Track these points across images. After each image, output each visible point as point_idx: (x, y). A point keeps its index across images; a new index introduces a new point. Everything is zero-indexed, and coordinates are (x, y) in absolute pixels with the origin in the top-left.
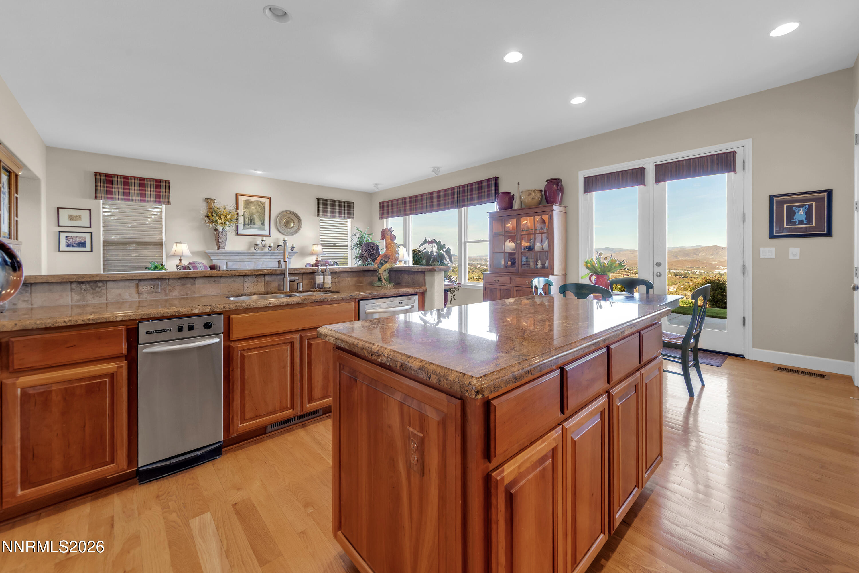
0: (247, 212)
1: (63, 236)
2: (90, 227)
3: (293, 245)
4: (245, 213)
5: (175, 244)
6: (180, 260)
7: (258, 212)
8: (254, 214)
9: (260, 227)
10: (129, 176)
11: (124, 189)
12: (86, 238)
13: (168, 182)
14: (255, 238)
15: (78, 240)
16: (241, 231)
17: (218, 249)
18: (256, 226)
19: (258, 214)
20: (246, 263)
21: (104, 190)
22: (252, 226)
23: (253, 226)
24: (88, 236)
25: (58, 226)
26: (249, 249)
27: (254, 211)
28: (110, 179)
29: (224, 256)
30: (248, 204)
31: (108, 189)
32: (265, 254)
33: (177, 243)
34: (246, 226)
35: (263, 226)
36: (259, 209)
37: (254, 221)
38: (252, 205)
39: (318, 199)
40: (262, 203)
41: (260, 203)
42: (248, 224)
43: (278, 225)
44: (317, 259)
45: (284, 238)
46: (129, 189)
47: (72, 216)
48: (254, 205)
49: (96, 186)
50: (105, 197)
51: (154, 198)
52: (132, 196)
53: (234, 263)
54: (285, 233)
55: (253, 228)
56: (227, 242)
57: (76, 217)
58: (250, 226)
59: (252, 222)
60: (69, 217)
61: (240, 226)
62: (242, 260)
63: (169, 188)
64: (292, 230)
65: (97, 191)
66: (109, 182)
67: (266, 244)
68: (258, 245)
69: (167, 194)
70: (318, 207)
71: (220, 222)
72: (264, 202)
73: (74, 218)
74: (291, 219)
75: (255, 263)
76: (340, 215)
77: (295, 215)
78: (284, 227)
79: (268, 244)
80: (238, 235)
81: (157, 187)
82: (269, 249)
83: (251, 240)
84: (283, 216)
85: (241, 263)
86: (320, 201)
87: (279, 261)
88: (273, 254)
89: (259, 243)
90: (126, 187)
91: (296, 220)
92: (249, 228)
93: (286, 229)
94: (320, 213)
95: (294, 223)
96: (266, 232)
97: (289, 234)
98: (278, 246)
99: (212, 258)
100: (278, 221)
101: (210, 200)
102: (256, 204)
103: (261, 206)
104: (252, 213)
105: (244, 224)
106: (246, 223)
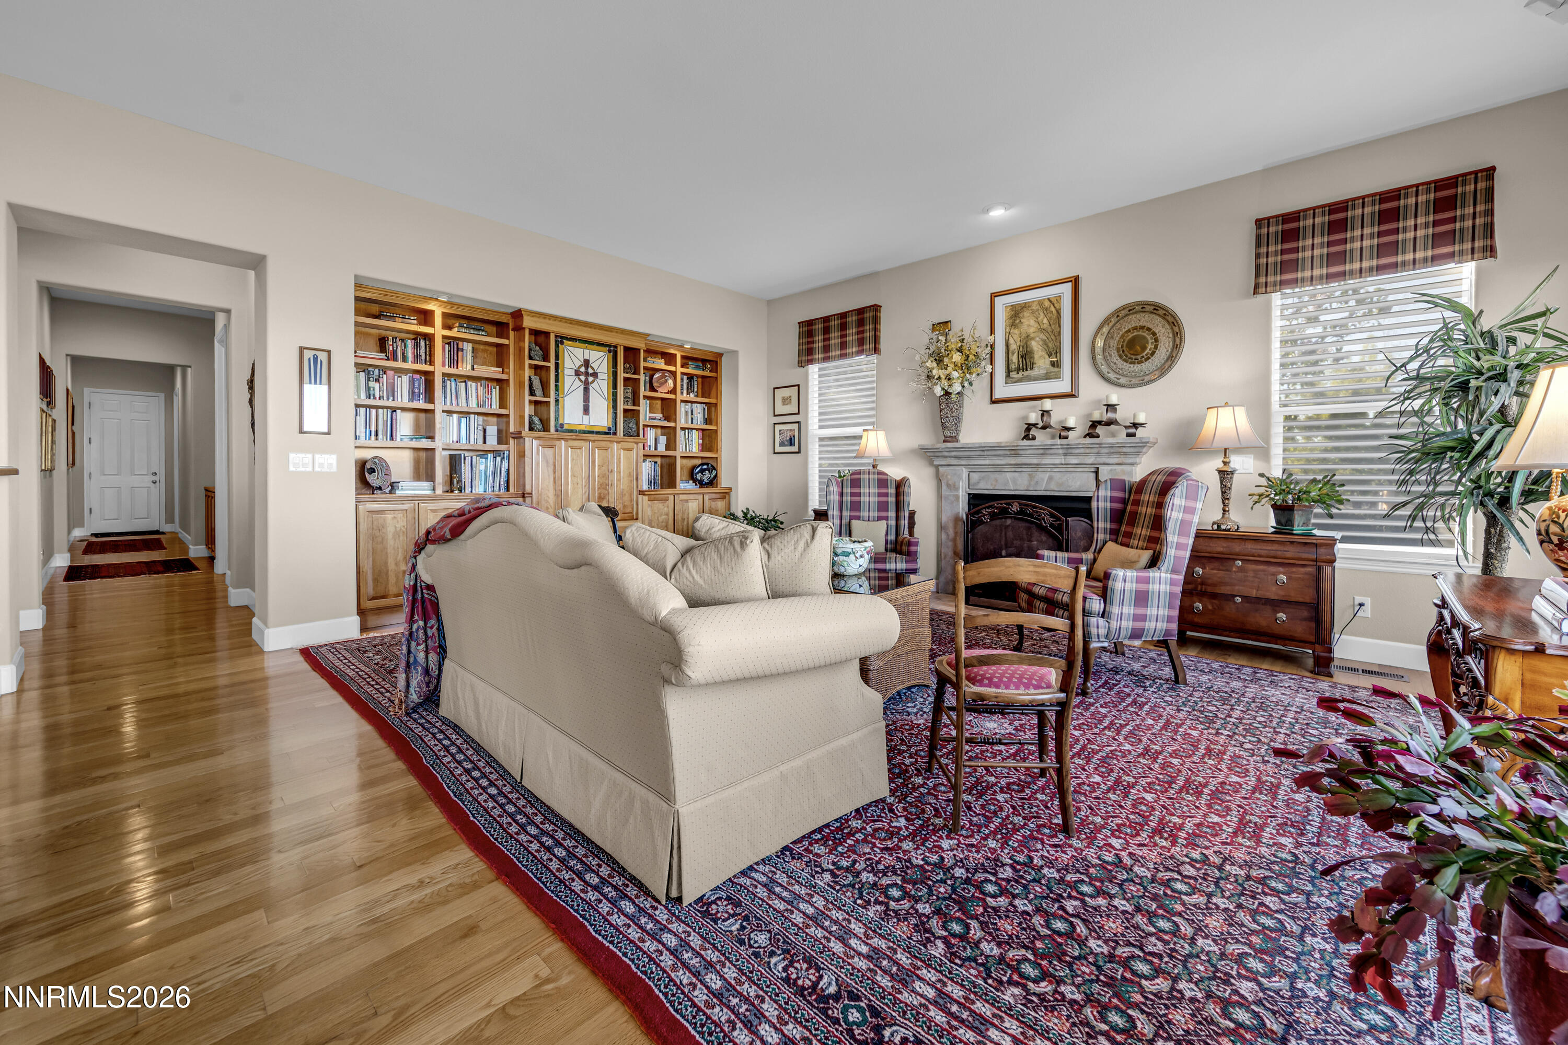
0: (1016, 337)
1: (777, 430)
2: (800, 413)
4: (1011, 341)
7: (1042, 330)
8: (1033, 339)
9: (1047, 373)
10: (829, 316)
11: (824, 340)
13: (874, 308)
14: (1034, 407)
15: (788, 434)
16: (1001, 390)
18: (1035, 372)
19: (1043, 336)
20: (1009, 475)
21: (807, 350)
22: (1026, 373)
23: (1029, 372)
24: (796, 429)
25: (774, 415)
27: (1032, 330)
28: (812, 327)
29: (956, 457)
30: (1016, 313)
31: (808, 347)
32: (1046, 450)
34: (1013, 374)
35: (1056, 369)
36: (1045, 321)
37: (1032, 358)
38: (1027, 314)
39: (1257, 226)
40: (1054, 301)
41: (1047, 304)
42: (1018, 370)
43: (1099, 357)
44: (1225, 463)
45: (1114, 399)
46: (830, 338)
47: (784, 398)
48: (1033, 312)
49: (799, 343)
50: (806, 361)
51: (856, 346)
53: (983, 474)
54: (1123, 380)
55: (1029, 379)
57: (787, 399)
58: (1021, 373)
59: (1028, 361)
60: (782, 401)
61: (1000, 376)
62: (998, 469)
63: (876, 320)
64: (1146, 366)
65: (800, 353)
66: (810, 334)
67: (1054, 420)
68: (1035, 425)
69: (872, 333)
70: (1258, 256)
71: (942, 373)
72: (1059, 298)
73: (786, 401)
74: (1149, 329)
75: (1031, 477)
76: (1384, 261)
77: (1161, 312)
78: (1120, 362)
79: (1061, 422)
80: (994, 402)
81: (861, 323)
82: (1063, 434)
83: (1022, 413)
84: (1118, 325)
85: (997, 475)
86: (1264, 231)
87: (1097, 473)
88: (1068, 450)
89: (1037, 419)
90: (827, 336)
91: (1163, 330)
92: (1020, 380)
93: (1128, 365)
94: (1262, 280)
95: (1156, 340)
96: (1063, 386)
97: (1135, 381)
98: (1094, 424)
99: (936, 463)
100: (1100, 343)
101: (943, 326)
102: (1038, 307)
103: (1052, 309)
104: (1028, 338)
105: (1008, 371)
106: (1013, 367)
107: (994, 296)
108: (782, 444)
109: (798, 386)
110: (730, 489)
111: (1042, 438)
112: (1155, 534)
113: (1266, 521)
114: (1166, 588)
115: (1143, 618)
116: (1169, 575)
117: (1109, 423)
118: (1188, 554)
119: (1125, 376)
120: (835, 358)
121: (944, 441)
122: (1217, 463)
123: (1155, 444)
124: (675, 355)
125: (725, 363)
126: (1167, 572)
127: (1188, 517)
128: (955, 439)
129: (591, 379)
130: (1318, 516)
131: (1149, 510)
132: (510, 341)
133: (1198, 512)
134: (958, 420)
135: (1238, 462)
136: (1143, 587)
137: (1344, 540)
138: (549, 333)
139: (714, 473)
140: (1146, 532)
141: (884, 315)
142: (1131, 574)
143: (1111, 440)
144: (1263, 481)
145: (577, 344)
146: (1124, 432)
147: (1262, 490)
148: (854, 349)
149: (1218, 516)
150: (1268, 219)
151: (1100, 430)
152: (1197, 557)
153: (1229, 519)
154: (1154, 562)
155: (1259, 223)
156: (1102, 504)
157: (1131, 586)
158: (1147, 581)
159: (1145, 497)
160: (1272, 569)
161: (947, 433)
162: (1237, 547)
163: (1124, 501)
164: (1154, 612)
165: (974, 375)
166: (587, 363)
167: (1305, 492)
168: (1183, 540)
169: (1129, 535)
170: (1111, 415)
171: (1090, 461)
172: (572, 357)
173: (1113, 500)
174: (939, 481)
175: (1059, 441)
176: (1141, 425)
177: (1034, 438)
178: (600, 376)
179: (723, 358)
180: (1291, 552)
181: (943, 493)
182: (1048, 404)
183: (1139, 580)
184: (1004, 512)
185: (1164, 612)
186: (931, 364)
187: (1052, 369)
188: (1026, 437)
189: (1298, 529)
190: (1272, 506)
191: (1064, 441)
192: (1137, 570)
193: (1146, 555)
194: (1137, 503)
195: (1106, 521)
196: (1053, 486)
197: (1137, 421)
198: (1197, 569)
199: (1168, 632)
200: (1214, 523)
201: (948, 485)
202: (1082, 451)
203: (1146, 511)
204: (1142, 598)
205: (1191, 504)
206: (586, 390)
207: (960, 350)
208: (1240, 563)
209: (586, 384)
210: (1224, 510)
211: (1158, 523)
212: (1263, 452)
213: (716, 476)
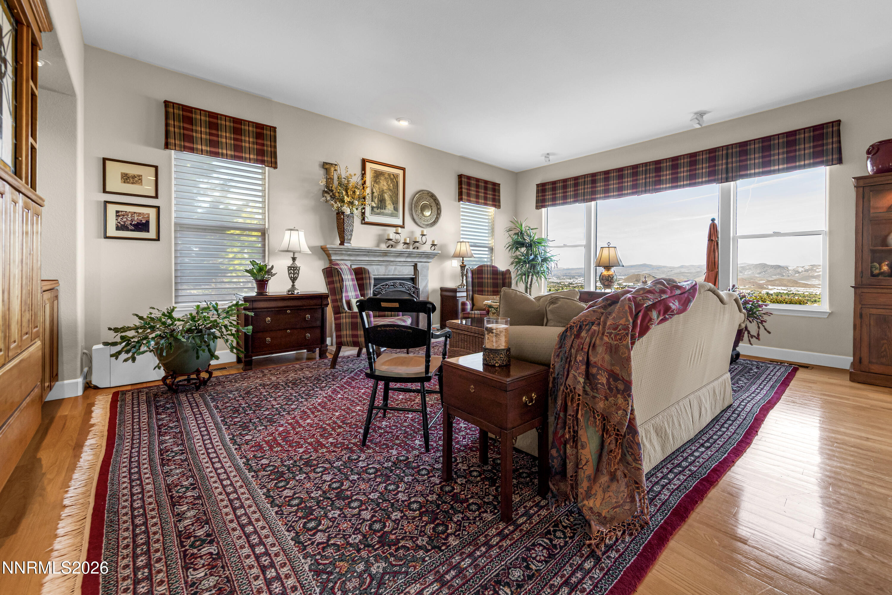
0: (376, 189)
1: (112, 210)
2: (156, 197)
3: (433, 241)
4: (374, 191)
5: (288, 232)
6: (294, 259)
7: (390, 190)
8: (385, 193)
9: (392, 213)
10: (218, 114)
11: (210, 134)
12: (149, 214)
13: (274, 129)
14: (385, 230)
15: (136, 218)
16: (370, 218)
17: (342, 243)
18: (386, 211)
19: (390, 192)
21: (180, 134)
22: (382, 211)
24: (152, 213)
25: (104, 191)
26: (378, 246)
27: (385, 188)
28: (189, 114)
30: (377, 175)
31: (186, 132)
33: (291, 230)
34: (375, 210)
35: (396, 212)
36: (391, 185)
37: (385, 203)
38: (382, 178)
39: (460, 177)
41: (392, 177)
45: (422, 232)
46: (218, 136)
47: (126, 175)
48: (385, 178)
49: (167, 125)
50: (180, 146)
51: (254, 155)
52: (222, 149)
55: (383, 214)
56: (353, 234)
57: (134, 177)
58: (379, 210)
59: (383, 204)
60: (122, 178)
61: (368, 210)
83: (381, 232)
92: (378, 214)
102: (388, 176)
103: (394, 180)
104: (383, 191)
105: (373, 207)
106: (375, 205)
187: (394, 212)
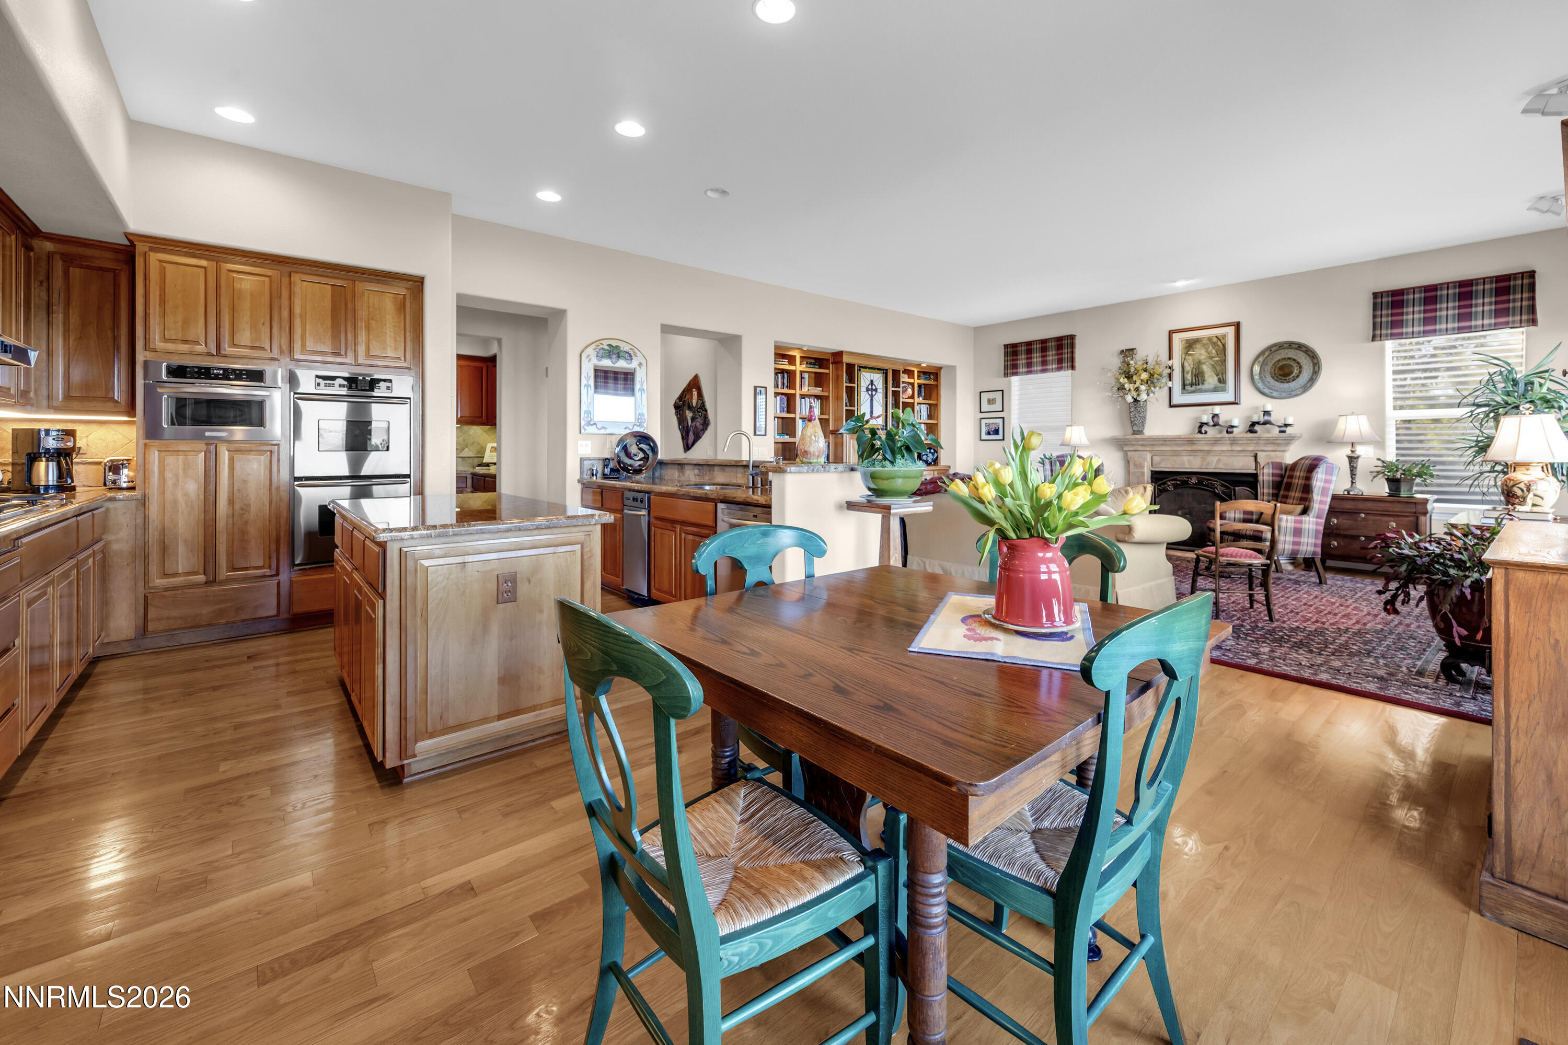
0: (1189, 362)
9: (1215, 388)
20: (1185, 458)
23: (1200, 387)
29: (1142, 445)
32: (1216, 441)
40: (1220, 338)
42: (1192, 385)
44: (1352, 451)
48: (1204, 345)
53: (1164, 457)
54: (1275, 394)
62: (1177, 454)
63: (1072, 346)
64: (1293, 385)
65: (1006, 367)
66: (1015, 353)
67: (1222, 421)
68: (1206, 424)
69: (1070, 355)
70: (1374, 317)
71: (1132, 386)
72: (1224, 336)
73: (991, 402)
74: (1294, 360)
75: (1203, 459)
76: (1463, 324)
77: (1304, 349)
78: (1273, 382)
79: (1227, 422)
80: (1171, 406)
81: (1060, 347)
82: (1229, 430)
84: (1271, 357)
85: (1175, 458)
86: (1379, 300)
87: (1256, 457)
88: (1234, 442)
89: (1208, 419)
90: (1029, 356)
91: (1305, 361)
93: (1279, 384)
94: (1378, 332)
95: (1300, 367)
96: (1229, 396)
97: (1283, 394)
98: (1254, 424)
99: (1125, 449)
100: (1257, 368)
101: (1128, 353)
102: (1208, 342)
103: (1219, 343)
104: (1200, 362)
105: (1184, 386)
106: (1187, 382)
107: (1171, 333)
108: (989, 433)
109: (1002, 391)
110: (949, 467)
111: (1212, 432)
112: (1305, 496)
113: (1382, 489)
114: (1313, 527)
115: (1299, 544)
116: (1315, 520)
117: (1265, 423)
118: (1327, 507)
119: (1277, 391)
120: (1037, 372)
121: (1133, 434)
122: (1347, 451)
123: (1300, 437)
124: (913, 371)
125: (943, 376)
126: (1313, 517)
127: (1327, 485)
128: (1140, 432)
129: (874, 393)
130: (1418, 485)
131: (1300, 481)
132: (830, 371)
133: (1333, 483)
134: (1144, 418)
135: (1360, 450)
136: (1298, 525)
137: (1437, 501)
138: (854, 365)
139: (936, 455)
140: (1298, 495)
141: (1078, 342)
142: (1291, 518)
143: (1267, 435)
144: (1380, 463)
145: (867, 370)
146: (1278, 429)
147: (1379, 469)
148: (1054, 366)
149: (1348, 486)
150: (1382, 293)
151: (1257, 428)
152: (1332, 512)
153: (1356, 488)
154: (1305, 512)
155: (1375, 295)
156: (1266, 476)
157: (1291, 525)
158: (1301, 522)
159: (1297, 473)
160: (1386, 519)
161: (1135, 428)
162: (1361, 505)
163: (1282, 476)
164: (1306, 540)
165: (1157, 388)
166: (872, 382)
167: (1408, 470)
168: (1324, 499)
169: (1286, 497)
170: (1267, 418)
171: (1251, 448)
172: (866, 378)
173: (1273, 475)
174: (1128, 462)
175: (1227, 435)
176: (1289, 425)
177: (1206, 432)
178: (878, 390)
179: (942, 371)
180: (1398, 508)
181: (1131, 470)
182: (1217, 410)
183: (1296, 522)
184: (1185, 483)
185: (1312, 540)
186: (1123, 380)
188: (1200, 432)
189: (1403, 494)
190: (1386, 479)
191: (1230, 435)
192: (1295, 516)
193: (1300, 508)
194: (1291, 477)
195: (1269, 488)
196: (1221, 466)
197: (1287, 423)
198: (1333, 519)
199: (1314, 553)
200: (1345, 490)
201: (1135, 465)
202: (1245, 442)
203: (1298, 482)
204: (1298, 532)
205: (1328, 477)
206: (872, 400)
207: (1145, 370)
208: (1363, 515)
209: (872, 396)
210: (1352, 482)
211: (1307, 489)
212: (1380, 443)
213: (937, 457)
